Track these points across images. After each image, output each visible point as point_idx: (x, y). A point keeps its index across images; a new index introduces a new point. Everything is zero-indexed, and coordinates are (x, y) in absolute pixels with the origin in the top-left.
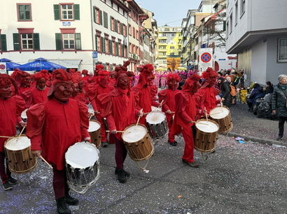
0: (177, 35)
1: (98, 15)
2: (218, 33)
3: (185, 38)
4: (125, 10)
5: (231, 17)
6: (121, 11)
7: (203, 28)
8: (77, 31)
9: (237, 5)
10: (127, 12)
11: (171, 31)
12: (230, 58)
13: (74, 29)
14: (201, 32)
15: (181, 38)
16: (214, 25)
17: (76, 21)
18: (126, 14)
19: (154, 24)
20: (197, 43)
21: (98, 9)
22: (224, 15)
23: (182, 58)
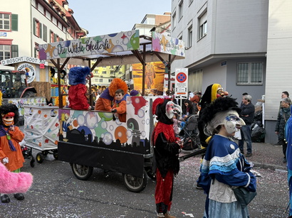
1: (37, 27)
4: (64, 25)
6: (60, 26)
8: (13, 43)
10: (66, 27)
12: (166, 79)
13: (11, 40)
17: (14, 32)
18: (64, 29)
21: (38, 22)
23: (114, 77)
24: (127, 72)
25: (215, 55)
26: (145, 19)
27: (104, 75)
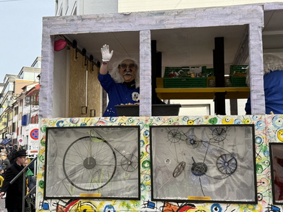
7: (24, 96)
14: (21, 101)
16: (37, 96)
20: (17, 113)
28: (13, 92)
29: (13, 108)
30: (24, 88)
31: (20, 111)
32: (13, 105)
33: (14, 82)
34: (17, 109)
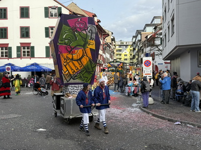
0: (129, 47)
2: (157, 46)
3: (134, 49)
5: (165, 36)
7: (146, 42)
9: (169, 28)
11: (125, 44)
12: (165, 63)
14: (145, 45)
15: (132, 49)
16: (154, 41)
19: (113, 40)
20: (143, 53)
22: (161, 34)
23: (133, 63)
24: (140, 59)
25: (179, 46)
26: (153, 20)
27: (126, 62)
28: (141, 40)
29: (141, 50)
30: (146, 37)
31: (144, 51)
32: (141, 48)
33: (141, 35)
34: (143, 50)
